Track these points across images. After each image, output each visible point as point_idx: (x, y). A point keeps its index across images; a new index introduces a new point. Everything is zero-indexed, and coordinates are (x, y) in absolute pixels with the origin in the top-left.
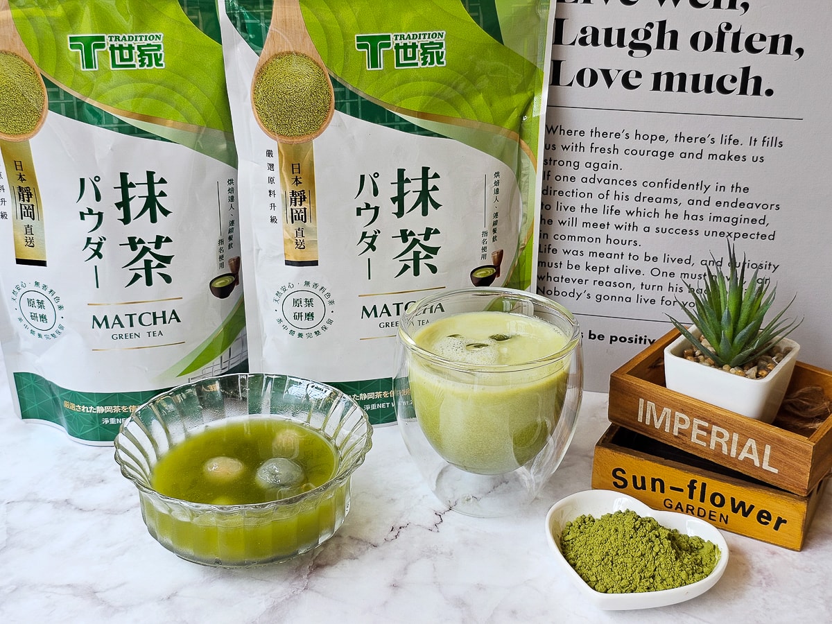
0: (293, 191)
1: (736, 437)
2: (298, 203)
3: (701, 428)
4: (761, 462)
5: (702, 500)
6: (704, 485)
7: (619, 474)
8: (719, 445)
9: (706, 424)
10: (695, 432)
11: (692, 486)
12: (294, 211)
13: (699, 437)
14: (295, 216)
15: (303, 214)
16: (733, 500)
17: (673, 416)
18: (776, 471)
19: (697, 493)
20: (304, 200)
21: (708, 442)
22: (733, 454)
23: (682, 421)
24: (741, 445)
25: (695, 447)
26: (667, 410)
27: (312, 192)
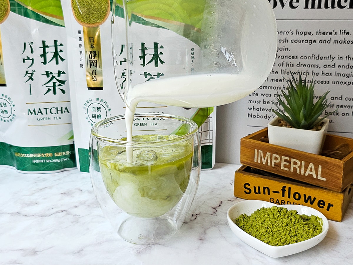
0: (90, 51)
1: (303, 164)
2: (93, 57)
3: (286, 161)
4: (317, 176)
5: (289, 197)
6: (290, 188)
7: (247, 186)
8: (295, 169)
9: (288, 159)
10: (283, 163)
11: (283, 190)
12: (91, 62)
14: (92, 64)
15: (95, 63)
16: (305, 195)
17: (271, 156)
18: (324, 179)
19: (286, 193)
20: (96, 56)
21: (290, 168)
22: (302, 173)
23: (276, 158)
24: (306, 168)
25: (283, 172)
26: (269, 154)
27: (99, 52)
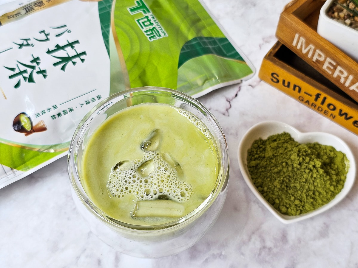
1: (351, 77)
3: (330, 63)
5: (322, 104)
6: (325, 99)
7: (275, 76)
8: (339, 77)
9: (334, 64)
10: (327, 65)
11: (318, 96)
13: (328, 68)
16: (341, 111)
17: (315, 51)
19: (320, 100)
21: (333, 73)
22: (347, 84)
23: (320, 55)
24: (353, 83)
25: (324, 71)
26: (312, 46)
